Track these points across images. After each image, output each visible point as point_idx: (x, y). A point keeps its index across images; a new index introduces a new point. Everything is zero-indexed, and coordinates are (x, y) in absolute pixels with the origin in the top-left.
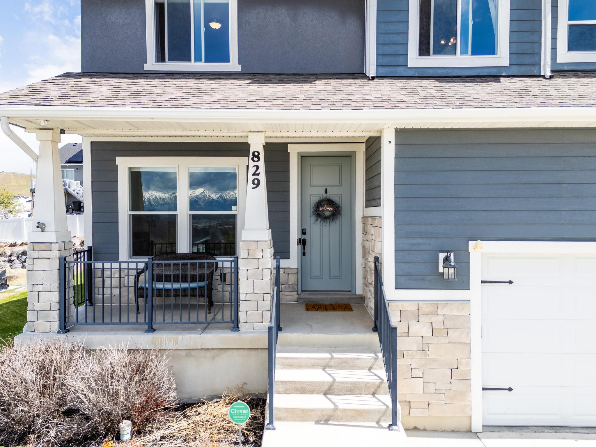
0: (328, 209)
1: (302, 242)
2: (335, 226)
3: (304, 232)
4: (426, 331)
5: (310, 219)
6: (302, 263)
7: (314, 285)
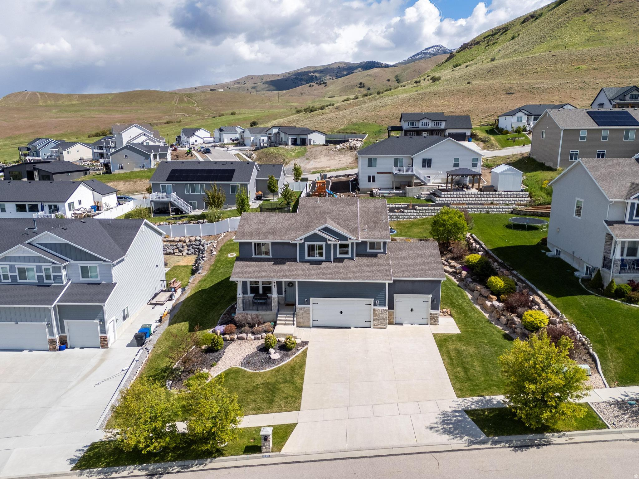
0: (291, 285)
1: (285, 291)
2: (292, 288)
3: (286, 289)
4: (303, 312)
5: (287, 286)
6: (285, 295)
7: (288, 299)
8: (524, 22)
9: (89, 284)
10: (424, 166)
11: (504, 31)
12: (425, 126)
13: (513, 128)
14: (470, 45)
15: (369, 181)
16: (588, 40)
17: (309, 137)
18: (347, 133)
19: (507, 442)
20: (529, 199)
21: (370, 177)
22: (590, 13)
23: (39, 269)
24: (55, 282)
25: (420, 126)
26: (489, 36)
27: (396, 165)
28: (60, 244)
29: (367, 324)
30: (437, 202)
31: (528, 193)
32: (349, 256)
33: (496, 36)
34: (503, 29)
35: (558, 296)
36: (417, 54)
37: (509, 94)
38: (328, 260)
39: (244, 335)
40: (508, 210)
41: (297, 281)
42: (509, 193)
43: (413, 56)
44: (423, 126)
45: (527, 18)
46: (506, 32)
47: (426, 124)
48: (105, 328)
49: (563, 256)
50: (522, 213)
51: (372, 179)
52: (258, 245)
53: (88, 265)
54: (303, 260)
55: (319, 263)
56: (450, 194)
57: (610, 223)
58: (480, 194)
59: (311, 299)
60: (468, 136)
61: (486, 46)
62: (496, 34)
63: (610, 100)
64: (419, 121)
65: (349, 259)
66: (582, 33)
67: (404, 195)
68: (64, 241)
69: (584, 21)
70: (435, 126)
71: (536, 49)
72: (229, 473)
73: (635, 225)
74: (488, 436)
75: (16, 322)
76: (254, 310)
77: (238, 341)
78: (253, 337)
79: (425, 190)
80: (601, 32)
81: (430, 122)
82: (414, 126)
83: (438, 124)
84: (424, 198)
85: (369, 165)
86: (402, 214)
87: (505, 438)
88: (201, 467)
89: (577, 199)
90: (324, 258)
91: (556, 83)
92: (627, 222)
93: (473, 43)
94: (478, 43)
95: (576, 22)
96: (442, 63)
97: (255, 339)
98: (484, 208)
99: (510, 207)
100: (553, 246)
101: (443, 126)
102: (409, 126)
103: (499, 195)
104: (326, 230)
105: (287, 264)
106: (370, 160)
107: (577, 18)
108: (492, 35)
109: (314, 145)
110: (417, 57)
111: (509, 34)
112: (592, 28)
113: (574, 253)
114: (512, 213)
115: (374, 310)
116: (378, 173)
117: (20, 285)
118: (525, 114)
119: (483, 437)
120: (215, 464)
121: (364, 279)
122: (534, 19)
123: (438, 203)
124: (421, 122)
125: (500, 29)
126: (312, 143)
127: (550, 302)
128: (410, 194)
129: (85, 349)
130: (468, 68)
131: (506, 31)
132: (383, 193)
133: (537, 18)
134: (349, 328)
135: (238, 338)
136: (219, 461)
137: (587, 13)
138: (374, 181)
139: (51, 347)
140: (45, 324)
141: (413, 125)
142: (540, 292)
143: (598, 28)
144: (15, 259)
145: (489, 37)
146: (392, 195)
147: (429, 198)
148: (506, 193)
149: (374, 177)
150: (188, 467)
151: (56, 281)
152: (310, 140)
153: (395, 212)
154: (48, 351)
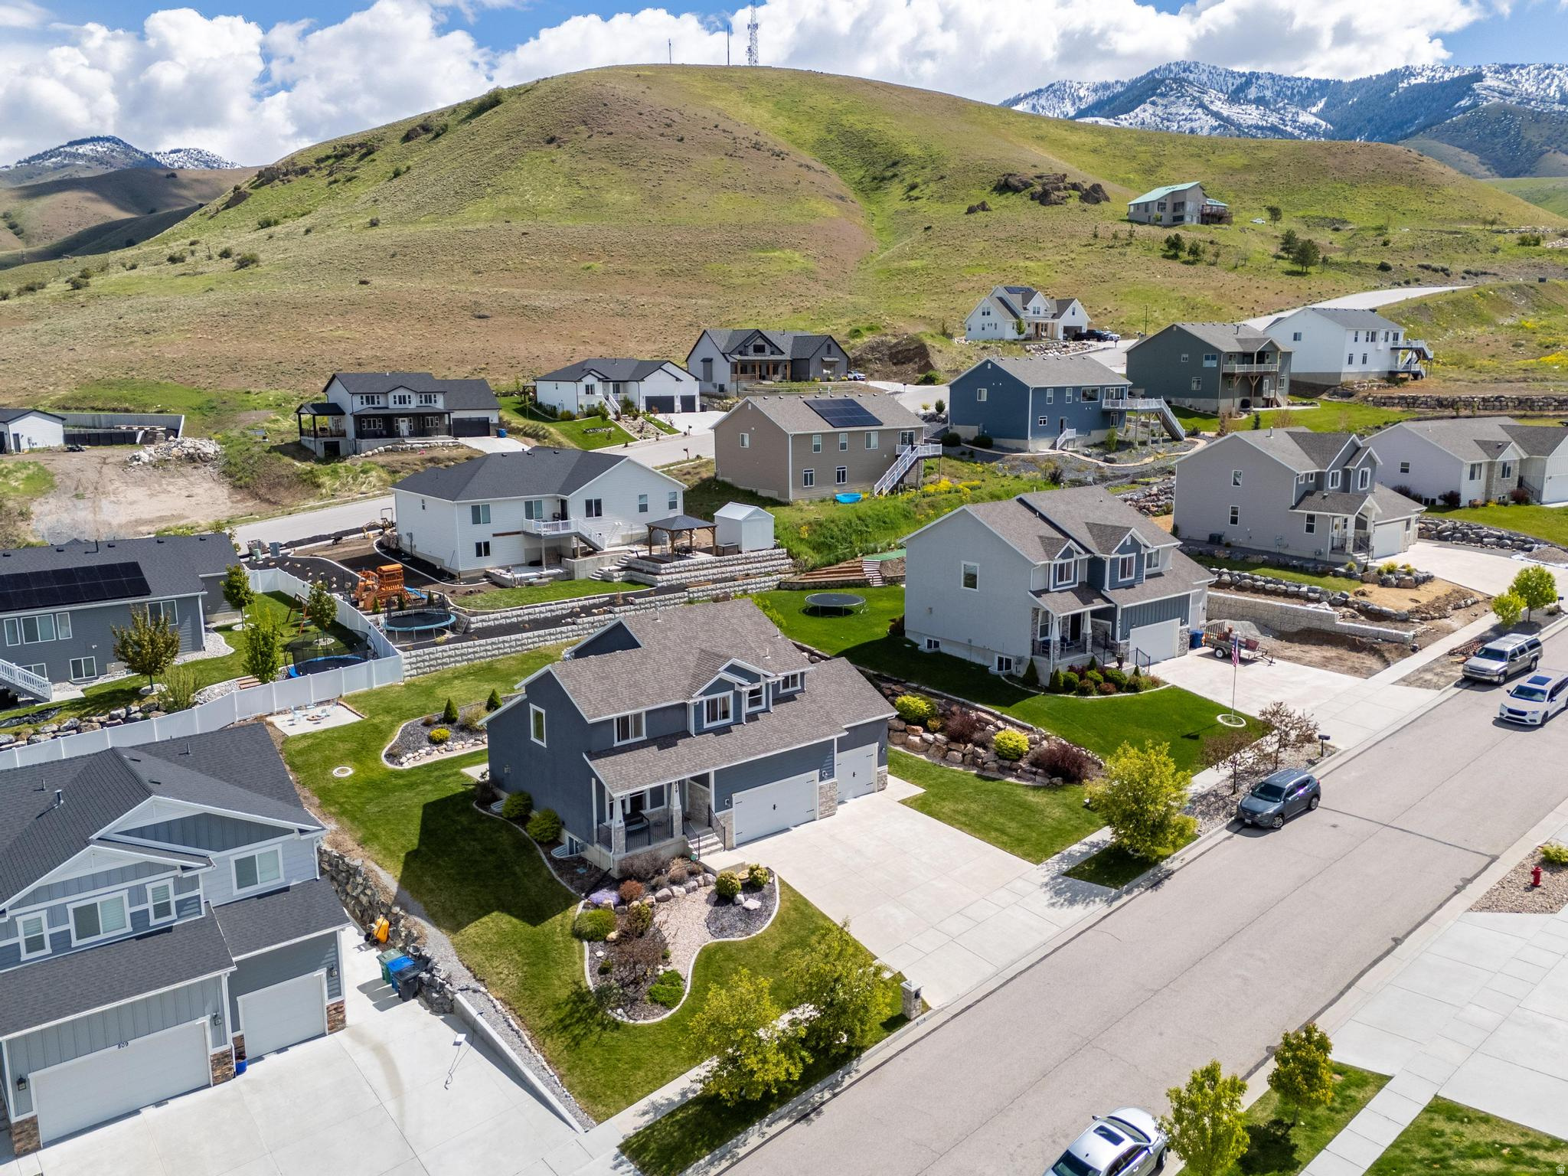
4: (723, 823)
8: (407, 138)
9: (260, 897)
10: (589, 514)
11: (364, 151)
12: (403, 406)
13: (581, 407)
14: (285, 175)
15: (479, 554)
16: (573, 204)
17: (14, 428)
18: (93, 408)
19: (1137, 886)
20: (790, 560)
21: (478, 545)
22: (559, 147)
23: (138, 895)
24: (179, 917)
25: (391, 405)
26: (328, 157)
27: (529, 516)
28: (183, 821)
29: (809, 816)
30: (659, 585)
31: (785, 550)
32: (763, 707)
33: (350, 161)
34: (361, 145)
35: (1009, 705)
36: (45, 153)
37: (480, 317)
38: (738, 721)
39: (665, 892)
40: (771, 584)
41: (711, 771)
42: (760, 553)
43: (33, 158)
44: (398, 406)
45: (414, 130)
46: (372, 157)
47: (402, 400)
48: (339, 984)
49: (944, 649)
50: (797, 587)
51: (483, 549)
52: (624, 722)
53: (256, 853)
54: (701, 732)
55: (726, 730)
56: (675, 567)
57: (1038, 594)
58: (720, 561)
59: (734, 796)
60: (495, 425)
61: (330, 183)
62: (344, 155)
63: (723, 354)
64: (386, 393)
65: (763, 711)
66: (558, 189)
67: (569, 576)
68: (194, 809)
69: (553, 161)
70: (424, 404)
71: (469, 211)
72: (906, 1060)
73: (1060, 592)
74: (1117, 888)
75: (122, 1043)
76: (642, 845)
77: (663, 905)
78: (683, 890)
79: (607, 563)
80: (593, 191)
81: (413, 396)
82: (376, 405)
83: (428, 400)
84: (620, 579)
85: (476, 520)
86: (611, 616)
87: (1132, 883)
88: (855, 1076)
89: (963, 562)
90: (731, 720)
91: (566, 298)
92: (1052, 590)
93: (290, 168)
94: (304, 171)
95: (538, 161)
96: (218, 211)
97: (688, 892)
98: (739, 586)
99: (774, 577)
100: (921, 635)
101: (440, 404)
102: (365, 406)
103: (746, 558)
104: (733, 669)
105: (680, 742)
106: (475, 509)
107: (538, 154)
108: (339, 157)
109: (31, 450)
110: (47, 163)
111: (382, 162)
112: (572, 179)
113: (970, 641)
114: (779, 587)
115: (821, 788)
116: (494, 535)
117: (83, 952)
118: (599, 380)
119: (1114, 891)
120: (867, 1063)
121: (810, 740)
122: (431, 136)
123: (662, 587)
124: (391, 396)
125: (354, 147)
126: (24, 445)
127: (1004, 716)
128: (580, 575)
129: (291, 1049)
130: (311, 235)
131: (369, 153)
132: (527, 578)
133: (438, 135)
134: (787, 830)
135: (657, 900)
136: (868, 1057)
137: (552, 145)
138: (487, 553)
139: (218, 1073)
140: (206, 1020)
141: (373, 403)
142: (978, 705)
143: (584, 180)
144: (65, 888)
145: (331, 161)
146: (546, 580)
147: (628, 578)
148: (755, 554)
149: (487, 545)
150: (838, 1084)
151: (182, 913)
152: (16, 436)
153: (595, 615)
154: (208, 1086)
